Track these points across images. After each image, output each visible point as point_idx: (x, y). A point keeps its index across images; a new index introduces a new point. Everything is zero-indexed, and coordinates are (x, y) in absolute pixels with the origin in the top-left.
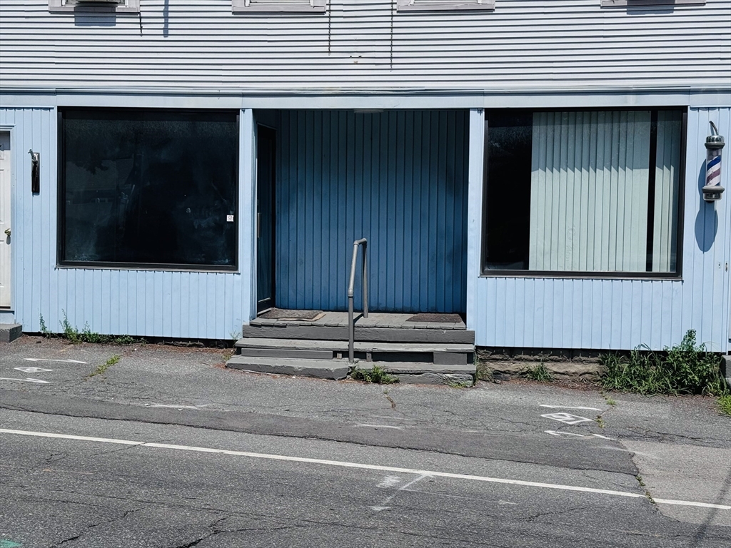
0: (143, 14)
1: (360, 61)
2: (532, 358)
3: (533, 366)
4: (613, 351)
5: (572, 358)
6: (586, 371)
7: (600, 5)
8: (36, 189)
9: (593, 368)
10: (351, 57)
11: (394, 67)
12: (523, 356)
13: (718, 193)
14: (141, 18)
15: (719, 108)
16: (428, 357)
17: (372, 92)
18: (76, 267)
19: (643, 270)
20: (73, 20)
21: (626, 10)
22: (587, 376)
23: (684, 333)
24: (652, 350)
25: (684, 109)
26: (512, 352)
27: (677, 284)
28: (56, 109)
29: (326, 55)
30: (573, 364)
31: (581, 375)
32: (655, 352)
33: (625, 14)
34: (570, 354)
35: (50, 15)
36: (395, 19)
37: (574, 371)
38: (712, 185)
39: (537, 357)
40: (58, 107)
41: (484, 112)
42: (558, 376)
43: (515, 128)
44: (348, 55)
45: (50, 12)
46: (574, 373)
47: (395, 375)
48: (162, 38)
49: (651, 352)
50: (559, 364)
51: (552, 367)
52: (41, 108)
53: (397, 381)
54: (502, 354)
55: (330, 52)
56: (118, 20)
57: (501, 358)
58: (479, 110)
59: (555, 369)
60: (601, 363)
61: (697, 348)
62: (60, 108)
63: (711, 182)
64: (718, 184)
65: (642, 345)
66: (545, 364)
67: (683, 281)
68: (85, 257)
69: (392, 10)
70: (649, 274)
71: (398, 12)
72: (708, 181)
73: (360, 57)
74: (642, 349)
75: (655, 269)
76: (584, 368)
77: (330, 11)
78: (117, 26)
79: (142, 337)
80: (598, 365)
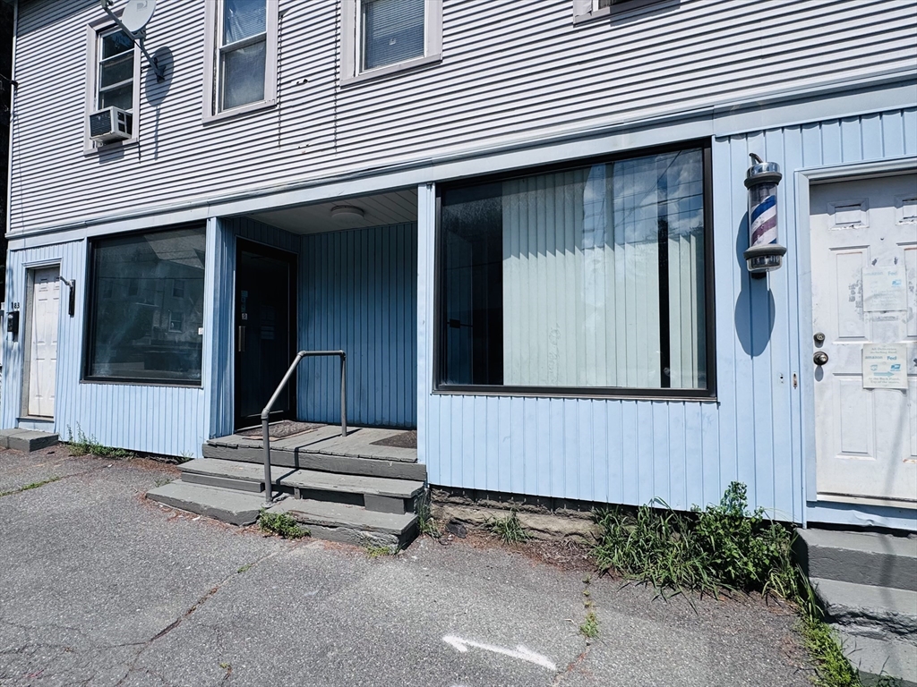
0: (141, 143)
1: (307, 150)
2: (499, 504)
3: (503, 516)
4: (613, 506)
5: (554, 510)
6: (574, 531)
7: (571, 24)
8: (72, 313)
9: (584, 526)
10: (299, 148)
11: (339, 150)
12: (489, 502)
13: (775, 254)
15: (764, 131)
16: (357, 499)
17: (317, 182)
19: (657, 385)
20: (98, 160)
21: (609, 21)
22: (574, 538)
23: (725, 487)
24: (673, 508)
25: (704, 144)
26: (475, 495)
27: (709, 408)
29: (277, 150)
30: (555, 518)
31: (567, 535)
32: (677, 512)
33: (608, 27)
34: (552, 504)
35: (85, 159)
36: (339, 97)
37: (556, 529)
38: (763, 243)
39: (506, 504)
40: (86, 238)
41: (434, 187)
42: (535, 534)
44: (296, 146)
45: (86, 156)
46: (556, 532)
47: (306, 526)
48: (154, 162)
49: (670, 512)
50: (536, 517)
51: (526, 520)
54: (462, 496)
55: (280, 146)
57: (461, 501)
58: (429, 184)
59: (531, 523)
60: (595, 520)
61: (749, 511)
62: (90, 239)
63: (760, 239)
64: (774, 242)
65: (656, 500)
66: (519, 515)
67: (718, 403)
69: (336, 87)
70: (665, 391)
71: (342, 87)
72: (755, 239)
73: (308, 146)
74: (657, 505)
75: (675, 384)
76: (571, 526)
77: (280, 103)
78: (126, 158)
80: (591, 523)
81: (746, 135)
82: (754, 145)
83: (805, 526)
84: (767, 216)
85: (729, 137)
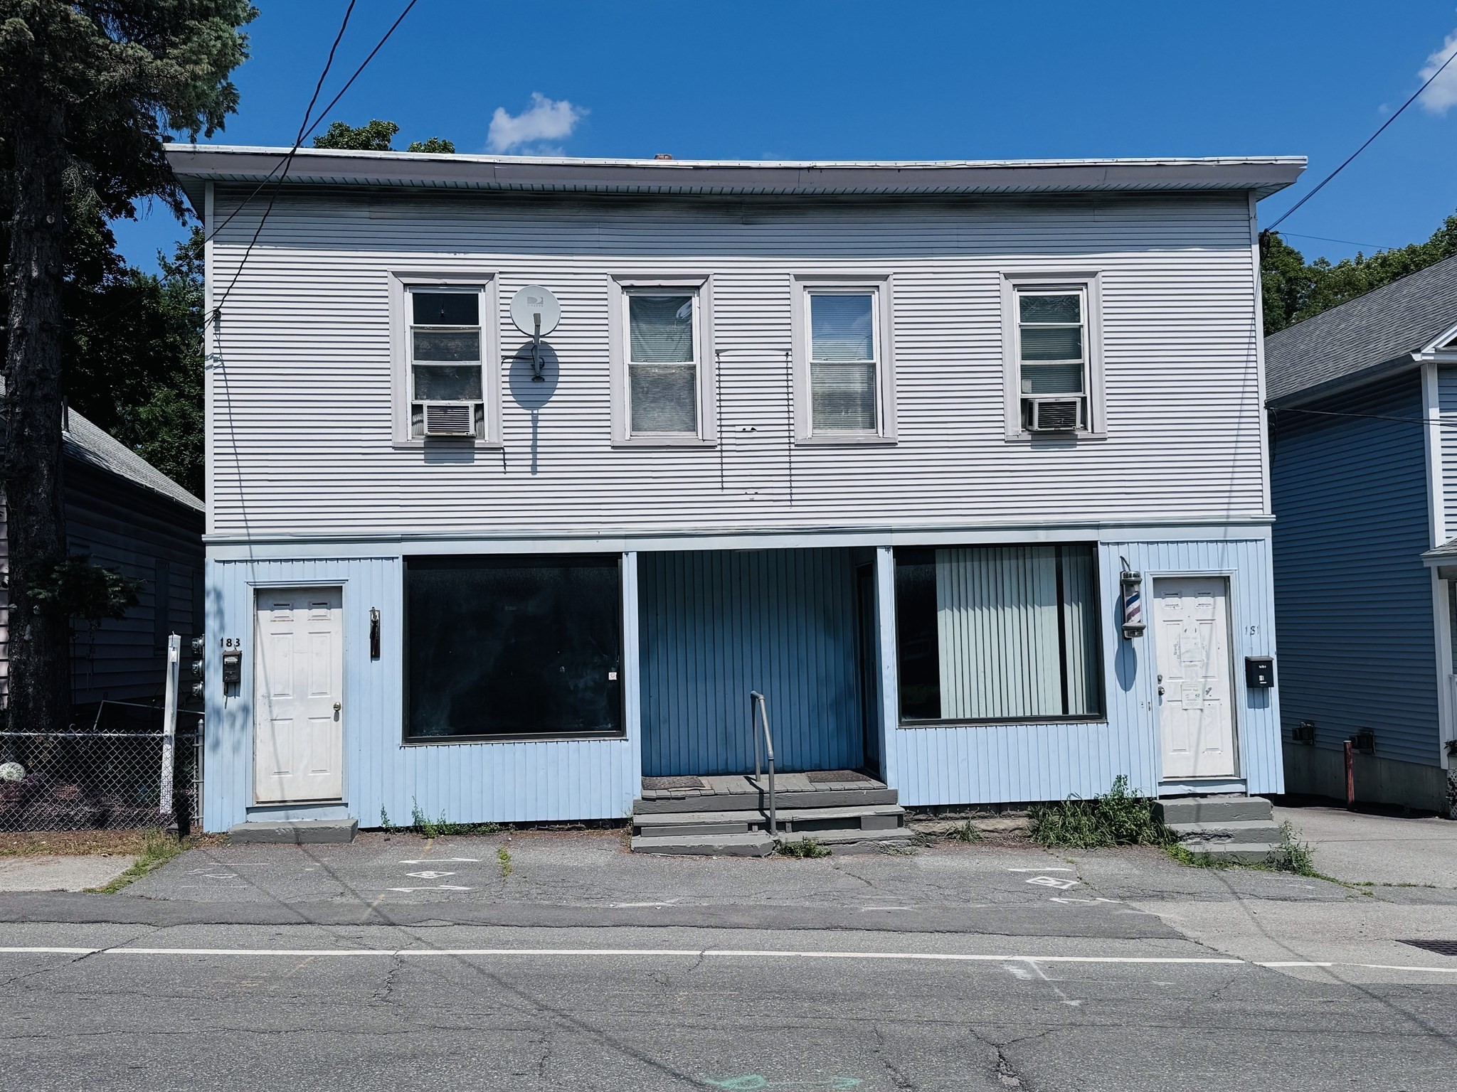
0: (507, 450)
1: (756, 497)
2: (957, 815)
3: (961, 824)
4: (1043, 803)
5: (1000, 814)
6: (1016, 827)
7: (1004, 440)
8: (375, 654)
9: (1023, 822)
10: (746, 494)
11: (794, 503)
12: (948, 815)
13: (1139, 631)
14: (504, 453)
15: (1128, 543)
16: (855, 823)
17: (771, 531)
18: (428, 744)
19: (1060, 713)
20: (422, 457)
21: (1030, 444)
22: (1017, 832)
23: (1114, 779)
24: (1084, 798)
25: (1092, 545)
26: (936, 811)
27: (1102, 727)
28: (401, 559)
29: (719, 492)
30: (1001, 820)
31: (1011, 831)
32: (1085, 801)
33: (1029, 449)
34: (999, 809)
35: (393, 451)
36: (793, 453)
37: (1003, 828)
38: (1133, 622)
39: (963, 815)
40: (404, 556)
41: (892, 550)
42: (987, 834)
43: (923, 566)
44: (743, 492)
45: (393, 448)
46: (1003, 830)
47: (826, 847)
48: (530, 475)
49: (1082, 801)
50: (986, 821)
51: (980, 825)
52: (382, 558)
53: (829, 853)
54: (926, 813)
55: (723, 488)
56: (476, 456)
57: (924, 818)
58: (887, 548)
59: (983, 826)
60: (1030, 817)
61: (1128, 793)
62: (405, 558)
63: (1133, 618)
64: (1139, 622)
65: (1072, 794)
66: (973, 822)
67: (1107, 723)
68: (436, 731)
69: (790, 443)
70: (1065, 717)
71: (796, 446)
72: (1129, 619)
73: (756, 493)
74: (1073, 798)
75: (1072, 712)
76: (1013, 824)
77: (721, 444)
78: (476, 463)
79: (510, 823)
80: (1027, 819)
81: (1118, 544)
82: (1123, 550)
83: (1158, 798)
84: (1135, 605)
85: (1108, 544)
